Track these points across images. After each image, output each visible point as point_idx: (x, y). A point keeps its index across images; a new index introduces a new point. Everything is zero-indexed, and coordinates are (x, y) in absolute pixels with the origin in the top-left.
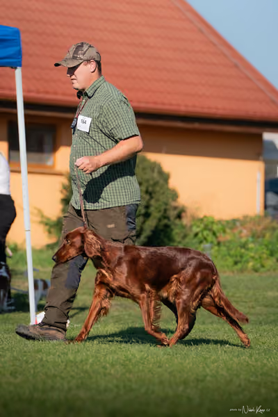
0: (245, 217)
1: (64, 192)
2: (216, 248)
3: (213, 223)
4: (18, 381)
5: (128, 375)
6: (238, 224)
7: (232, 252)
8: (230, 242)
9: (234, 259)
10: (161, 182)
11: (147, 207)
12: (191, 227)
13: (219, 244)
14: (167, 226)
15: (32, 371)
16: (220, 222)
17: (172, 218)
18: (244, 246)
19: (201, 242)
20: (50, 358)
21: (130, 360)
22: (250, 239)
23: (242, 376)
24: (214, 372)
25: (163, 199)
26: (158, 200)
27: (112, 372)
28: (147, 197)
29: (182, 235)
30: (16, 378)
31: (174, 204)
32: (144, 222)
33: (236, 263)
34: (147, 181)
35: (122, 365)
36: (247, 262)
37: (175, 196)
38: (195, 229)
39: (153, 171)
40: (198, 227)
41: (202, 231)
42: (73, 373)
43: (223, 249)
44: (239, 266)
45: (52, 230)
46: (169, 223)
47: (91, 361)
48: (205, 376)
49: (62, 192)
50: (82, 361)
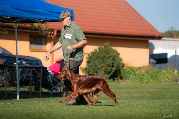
0: (143, 66)
1: (87, 59)
2: (134, 76)
3: (133, 68)
4: (74, 118)
5: (108, 115)
6: (141, 68)
7: (139, 77)
8: (139, 74)
9: (140, 79)
10: (117, 56)
11: (113, 64)
12: (127, 69)
13: (135, 75)
14: (119, 69)
15: (78, 115)
16: (135, 68)
17: (121, 67)
18: (143, 75)
19: (130, 74)
20: (84, 110)
21: (108, 111)
22: (145, 73)
23: (143, 116)
24: (134, 114)
25: (118, 61)
26: (116, 61)
27: (103, 115)
28: (113, 60)
29: (124, 72)
30: (73, 117)
31: (121, 62)
32: (112, 68)
33: (141, 80)
34: (113, 55)
35: (106, 112)
36: (144, 80)
37: (121, 60)
38: (128, 70)
39: (114, 52)
40: (129, 69)
41: (130, 71)
42: (90, 115)
43: (137, 76)
44: (142, 81)
45: (84, 71)
46: (120, 69)
47: (96, 111)
48: (132, 116)
49: (86, 59)
50: (93, 111)
